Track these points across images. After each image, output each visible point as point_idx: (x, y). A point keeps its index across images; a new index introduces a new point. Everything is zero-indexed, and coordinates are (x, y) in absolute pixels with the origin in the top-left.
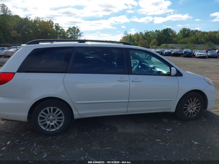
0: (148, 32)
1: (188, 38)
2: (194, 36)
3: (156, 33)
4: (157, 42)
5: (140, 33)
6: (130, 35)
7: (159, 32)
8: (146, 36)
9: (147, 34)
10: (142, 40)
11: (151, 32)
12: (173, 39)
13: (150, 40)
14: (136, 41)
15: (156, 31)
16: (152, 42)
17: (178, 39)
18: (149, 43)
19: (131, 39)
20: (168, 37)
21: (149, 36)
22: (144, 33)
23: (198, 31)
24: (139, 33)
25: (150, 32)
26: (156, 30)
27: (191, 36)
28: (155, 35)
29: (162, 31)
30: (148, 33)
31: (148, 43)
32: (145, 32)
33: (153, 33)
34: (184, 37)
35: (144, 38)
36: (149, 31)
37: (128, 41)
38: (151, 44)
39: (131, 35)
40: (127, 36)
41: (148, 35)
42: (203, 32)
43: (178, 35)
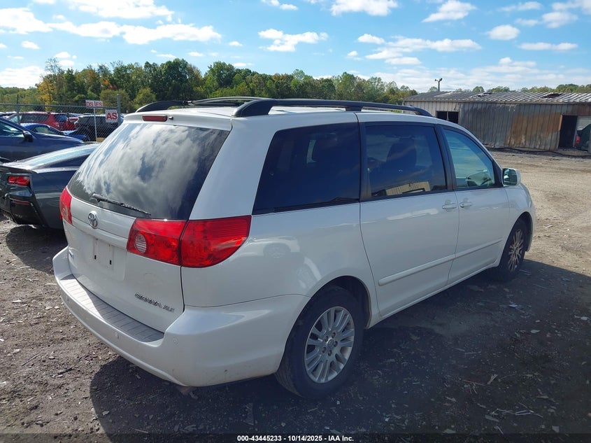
0: (122, 67)
1: (232, 88)
2: (244, 83)
3: (148, 70)
4: (154, 96)
5: (101, 67)
6: (70, 72)
7: (155, 70)
8: (118, 77)
9: (121, 71)
10: (110, 88)
11: (133, 68)
12: (195, 89)
13: (133, 90)
14: (92, 91)
15: (147, 65)
16: (139, 97)
17: (208, 91)
18: (133, 97)
19: (74, 84)
20: (181, 84)
21: (129, 77)
22: (112, 70)
23: (250, 71)
24: (95, 67)
25: (131, 67)
26: (147, 63)
27: (237, 84)
28: (145, 77)
29: (162, 65)
30: (125, 69)
31: (128, 98)
32: (116, 66)
33: (139, 69)
34: (221, 85)
35: (115, 84)
36: (126, 64)
37: (64, 89)
38: (136, 100)
39: (72, 71)
40: (59, 76)
41: (123, 75)
42: (261, 75)
43: (205, 79)
